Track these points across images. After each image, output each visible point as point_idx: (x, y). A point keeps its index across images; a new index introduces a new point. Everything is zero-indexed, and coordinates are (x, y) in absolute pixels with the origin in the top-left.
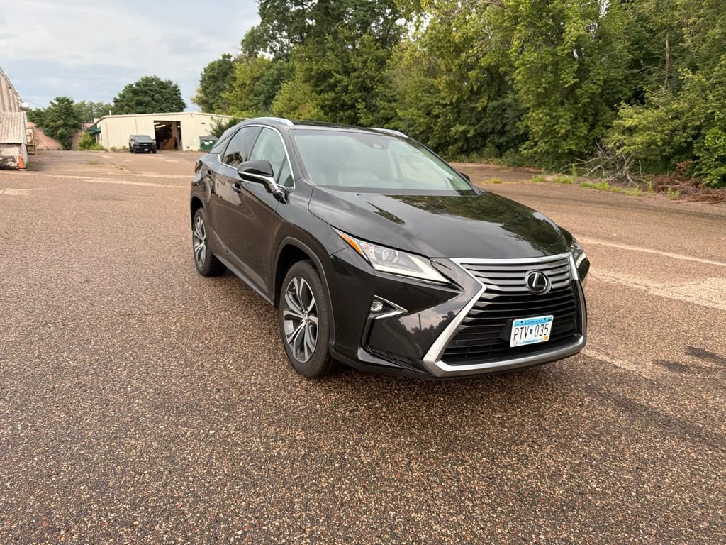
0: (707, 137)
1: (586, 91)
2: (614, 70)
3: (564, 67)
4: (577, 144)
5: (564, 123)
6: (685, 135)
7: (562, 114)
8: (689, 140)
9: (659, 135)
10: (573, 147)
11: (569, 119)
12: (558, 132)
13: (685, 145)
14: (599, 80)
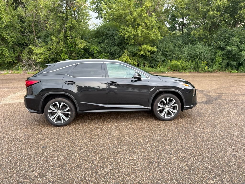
0: (62, 56)
1: (11, 41)
2: (18, 34)
3: (2, 32)
4: (12, 59)
5: (6, 52)
6: (54, 55)
7: (4, 48)
8: (55, 56)
9: (47, 56)
10: (11, 60)
11: (7, 50)
12: (5, 55)
13: (54, 58)
14: (14, 37)
